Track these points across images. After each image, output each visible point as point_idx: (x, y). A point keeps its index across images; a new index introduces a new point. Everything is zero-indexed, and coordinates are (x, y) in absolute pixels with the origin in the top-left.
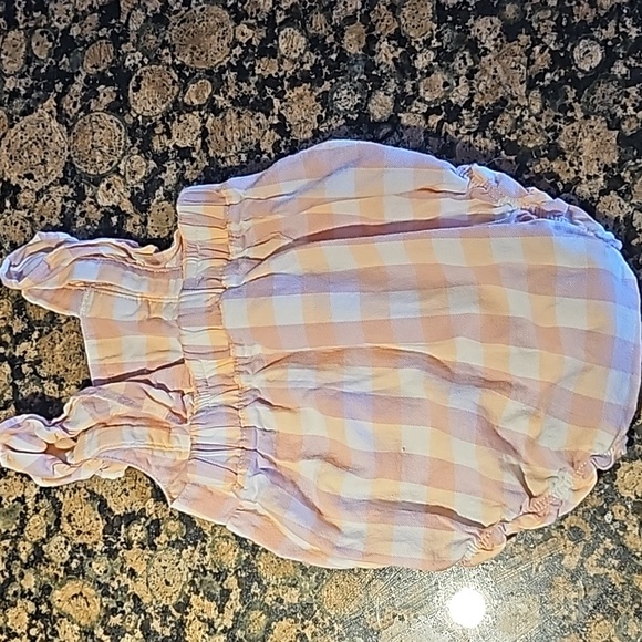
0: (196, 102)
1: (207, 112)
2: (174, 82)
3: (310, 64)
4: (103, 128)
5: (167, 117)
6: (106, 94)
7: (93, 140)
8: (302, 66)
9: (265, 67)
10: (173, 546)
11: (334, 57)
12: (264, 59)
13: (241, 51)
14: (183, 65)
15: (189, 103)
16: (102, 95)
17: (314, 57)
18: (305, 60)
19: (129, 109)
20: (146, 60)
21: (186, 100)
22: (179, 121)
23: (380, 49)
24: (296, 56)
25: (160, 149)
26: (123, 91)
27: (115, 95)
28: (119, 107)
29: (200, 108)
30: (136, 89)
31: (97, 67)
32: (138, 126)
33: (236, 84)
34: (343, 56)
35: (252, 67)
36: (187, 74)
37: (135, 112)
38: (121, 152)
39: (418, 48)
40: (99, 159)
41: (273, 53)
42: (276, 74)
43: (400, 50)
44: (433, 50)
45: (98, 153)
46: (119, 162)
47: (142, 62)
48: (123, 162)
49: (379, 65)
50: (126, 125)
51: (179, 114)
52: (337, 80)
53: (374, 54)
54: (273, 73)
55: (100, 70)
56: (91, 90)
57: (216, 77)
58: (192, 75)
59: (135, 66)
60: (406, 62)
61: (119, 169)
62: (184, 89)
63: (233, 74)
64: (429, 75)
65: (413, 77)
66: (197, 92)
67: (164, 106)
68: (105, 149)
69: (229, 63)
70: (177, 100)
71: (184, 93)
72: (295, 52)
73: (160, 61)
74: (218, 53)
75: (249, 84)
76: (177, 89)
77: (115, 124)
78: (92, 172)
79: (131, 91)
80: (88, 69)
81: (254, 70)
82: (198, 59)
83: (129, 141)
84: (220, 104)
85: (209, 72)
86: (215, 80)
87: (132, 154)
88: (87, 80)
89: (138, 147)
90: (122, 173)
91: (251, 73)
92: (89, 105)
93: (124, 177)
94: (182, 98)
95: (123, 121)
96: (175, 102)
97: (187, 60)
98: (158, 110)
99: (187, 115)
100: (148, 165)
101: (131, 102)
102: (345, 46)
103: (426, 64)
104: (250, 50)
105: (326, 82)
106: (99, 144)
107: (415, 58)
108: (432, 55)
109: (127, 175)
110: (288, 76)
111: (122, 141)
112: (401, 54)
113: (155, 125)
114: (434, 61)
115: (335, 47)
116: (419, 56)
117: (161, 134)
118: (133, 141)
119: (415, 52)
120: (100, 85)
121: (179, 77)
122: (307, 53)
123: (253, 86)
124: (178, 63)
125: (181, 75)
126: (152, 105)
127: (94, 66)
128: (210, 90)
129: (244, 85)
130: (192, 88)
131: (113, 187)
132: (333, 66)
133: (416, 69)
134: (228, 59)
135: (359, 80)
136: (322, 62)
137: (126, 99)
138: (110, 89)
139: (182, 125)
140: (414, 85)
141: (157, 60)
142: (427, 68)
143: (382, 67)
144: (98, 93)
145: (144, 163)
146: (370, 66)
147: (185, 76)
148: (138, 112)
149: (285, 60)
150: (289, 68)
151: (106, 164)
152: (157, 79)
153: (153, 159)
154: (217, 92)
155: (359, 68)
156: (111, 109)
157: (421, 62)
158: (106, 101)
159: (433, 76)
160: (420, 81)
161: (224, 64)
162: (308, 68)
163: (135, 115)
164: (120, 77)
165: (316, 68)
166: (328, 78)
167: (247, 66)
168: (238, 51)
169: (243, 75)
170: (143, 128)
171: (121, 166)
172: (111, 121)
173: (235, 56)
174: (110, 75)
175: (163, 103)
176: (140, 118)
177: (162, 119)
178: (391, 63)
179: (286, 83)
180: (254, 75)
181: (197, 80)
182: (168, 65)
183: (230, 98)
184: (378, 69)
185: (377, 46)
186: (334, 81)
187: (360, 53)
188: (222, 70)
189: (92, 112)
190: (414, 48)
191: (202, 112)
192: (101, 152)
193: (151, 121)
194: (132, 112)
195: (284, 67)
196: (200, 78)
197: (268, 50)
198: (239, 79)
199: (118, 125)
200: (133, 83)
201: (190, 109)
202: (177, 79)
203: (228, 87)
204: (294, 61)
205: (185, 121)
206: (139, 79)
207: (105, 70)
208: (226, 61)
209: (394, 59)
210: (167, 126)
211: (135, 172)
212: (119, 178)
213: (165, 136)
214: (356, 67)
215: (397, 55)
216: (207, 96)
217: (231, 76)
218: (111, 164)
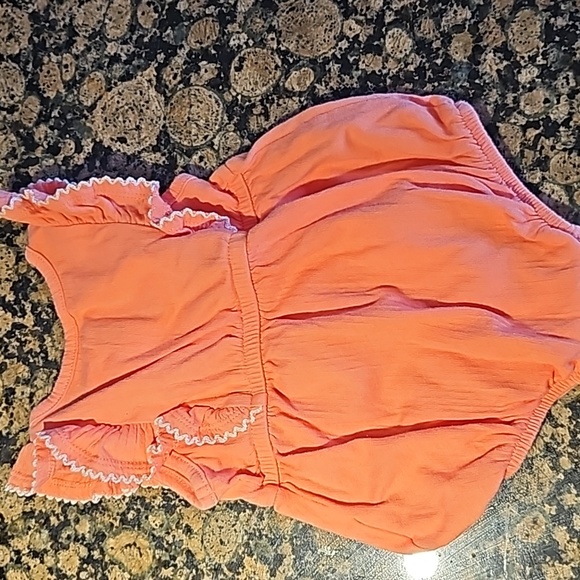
0: (297, 89)
1: (307, 99)
2: (277, 67)
3: (414, 66)
4: (201, 103)
5: (266, 99)
6: (208, 71)
7: (189, 113)
8: (406, 66)
9: (370, 63)
10: (231, 509)
11: (439, 61)
12: (369, 55)
13: (347, 45)
14: (287, 52)
15: (290, 89)
16: (203, 70)
17: (419, 59)
18: (410, 61)
19: (230, 87)
20: (251, 42)
21: (287, 85)
22: (278, 105)
23: (485, 60)
24: (402, 56)
25: (256, 129)
26: (224, 70)
27: (216, 73)
28: (219, 84)
29: (300, 94)
30: (238, 69)
31: (201, 43)
32: (237, 105)
33: (339, 76)
34: (448, 61)
35: (356, 62)
36: (291, 61)
37: (235, 90)
38: (217, 127)
39: (523, 64)
40: (194, 131)
41: (379, 50)
42: (380, 71)
43: (505, 63)
44: (538, 66)
45: (194, 126)
46: (214, 137)
47: (246, 43)
48: (218, 138)
49: (483, 74)
50: (224, 102)
51: (279, 98)
52: (440, 84)
53: (479, 63)
54: (377, 70)
55: (204, 46)
56: (192, 64)
57: (319, 67)
58: (295, 62)
59: (239, 47)
60: (510, 75)
61: (213, 144)
62: (287, 74)
63: (337, 66)
64: (531, 90)
65: (515, 90)
66: (299, 78)
67: (265, 88)
68: (202, 123)
69: (334, 54)
70: (278, 85)
71: (286, 79)
72: (401, 52)
73: (265, 45)
74: (324, 44)
75: (352, 78)
76: (279, 73)
77: (213, 100)
78: (185, 143)
79: (232, 69)
80: (191, 43)
81: (358, 65)
82: (303, 47)
83: (226, 118)
84: (321, 94)
85: (313, 61)
86: (318, 69)
87: (228, 131)
88: (189, 54)
89: (234, 124)
90: (216, 148)
91: (355, 67)
92: (189, 79)
93: (217, 151)
94: (284, 83)
95: (222, 98)
96: (276, 86)
97: (292, 47)
98: (258, 92)
99: (287, 100)
100: (242, 143)
101: (232, 81)
102: (451, 53)
103: (530, 79)
104: (356, 45)
105: (428, 85)
106: (196, 117)
107: (519, 72)
108: (536, 72)
109: (221, 150)
110: (391, 74)
111: (219, 117)
112: (505, 66)
113: (254, 106)
114: (537, 77)
115: (441, 52)
116: (523, 71)
117: (260, 115)
118: (230, 119)
119: (520, 67)
120: (202, 60)
121: (283, 63)
122: (413, 55)
123: (355, 79)
124: (283, 49)
125: (284, 61)
126: (253, 86)
127: (198, 42)
128: (312, 79)
129: (346, 78)
130: (295, 74)
131: (205, 160)
132: (438, 70)
133: (518, 83)
134: (333, 51)
135: (461, 86)
136: (427, 65)
137: (227, 78)
138: (213, 66)
139: (280, 109)
140: (515, 97)
141: (262, 43)
142: (529, 83)
143: (485, 77)
144: (199, 68)
145: (239, 141)
146: (474, 75)
147: (289, 61)
148: (238, 91)
149: (390, 59)
150: (393, 67)
151: (201, 137)
152: (260, 62)
153: (248, 137)
154: (319, 81)
155: (463, 75)
156: (211, 85)
157: (524, 77)
158: (207, 76)
159: (534, 91)
160: (521, 94)
161: (329, 55)
162: (412, 69)
163: (234, 94)
164: (224, 56)
165: (420, 70)
166: (431, 81)
167: (351, 60)
168: (344, 44)
169: (346, 68)
170: (242, 108)
171: (216, 141)
172: (210, 96)
173: (340, 49)
174: (213, 52)
175: (264, 85)
176: (239, 97)
177: (261, 101)
178: (495, 74)
179: (389, 81)
180: (357, 69)
181: (301, 67)
182: (272, 49)
183: (332, 88)
184: (481, 78)
185: (483, 56)
186: (436, 84)
187: (466, 60)
188: (327, 61)
189: (191, 85)
190: (518, 62)
191: (302, 99)
192: (197, 125)
193: (250, 101)
194: (231, 90)
195: (388, 65)
196: (303, 66)
197: (374, 47)
198: (342, 71)
199: (217, 102)
200: (235, 63)
201: (290, 94)
202: (280, 64)
203: (330, 78)
204: (399, 61)
205: (284, 105)
206: (242, 60)
207: (208, 46)
208: (331, 53)
209: (498, 71)
210: (265, 108)
211: (229, 149)
212: (212, 152)
213: (262, 117)
214: (459, 73)
215: (501, 67)
216: (308, 83)
217: (335, 67)
218: (206, 137)
